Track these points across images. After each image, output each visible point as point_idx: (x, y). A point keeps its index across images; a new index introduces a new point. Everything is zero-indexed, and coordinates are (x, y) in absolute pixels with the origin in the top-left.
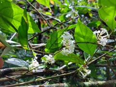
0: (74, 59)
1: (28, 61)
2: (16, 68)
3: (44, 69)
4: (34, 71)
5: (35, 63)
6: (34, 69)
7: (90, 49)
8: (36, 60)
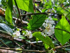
0: (47, 41)
1: (13, 30)
2: (3, 31)
3: (22, 40)
4: (15, 38)
5: (18, 33)
6: (16, 37)
7: (63, 40)
8: (19, 32)
